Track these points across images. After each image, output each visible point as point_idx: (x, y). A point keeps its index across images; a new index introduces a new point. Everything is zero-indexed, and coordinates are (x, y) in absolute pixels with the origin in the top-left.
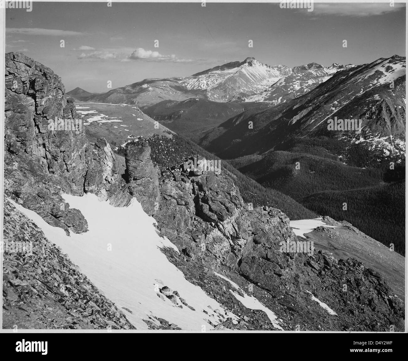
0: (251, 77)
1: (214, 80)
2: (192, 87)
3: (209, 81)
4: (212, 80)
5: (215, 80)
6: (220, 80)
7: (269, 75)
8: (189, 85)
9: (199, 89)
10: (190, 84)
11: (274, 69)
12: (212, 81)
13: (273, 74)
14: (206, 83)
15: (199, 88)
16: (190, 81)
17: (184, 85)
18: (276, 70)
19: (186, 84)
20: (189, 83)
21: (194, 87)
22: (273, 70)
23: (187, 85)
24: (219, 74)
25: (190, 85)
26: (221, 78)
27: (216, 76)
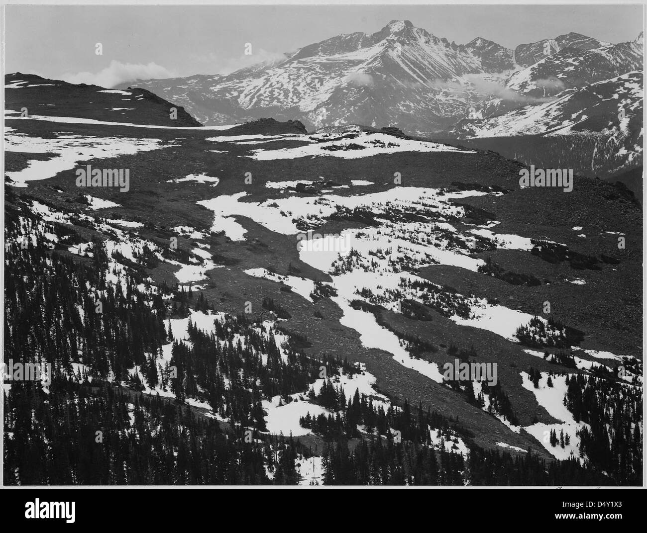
0: (415, 72)
1: (312, 81)
2: (254, 100)
3: (299, 85)
4: (309, 80)
5: (317, 81)
6: (332, 81)
7: (455, 66)
8: (242, 96)
9: (276, 107)
10: (245, 92)
11: (466, 52)
12: (309, 84)
13: (465, 64)
14: (291, 90)
15: (275, 103)
16: (244, 84)
17: (228, 96)
18: (471, 55)
19: (235, 94)
20: (241, 92)
21: (259, 101)
22: (463, 54)
23: (238, 97)
24: (323, 65)
25: (246, 96)
26: (333, 75)
27: (317, 70)
